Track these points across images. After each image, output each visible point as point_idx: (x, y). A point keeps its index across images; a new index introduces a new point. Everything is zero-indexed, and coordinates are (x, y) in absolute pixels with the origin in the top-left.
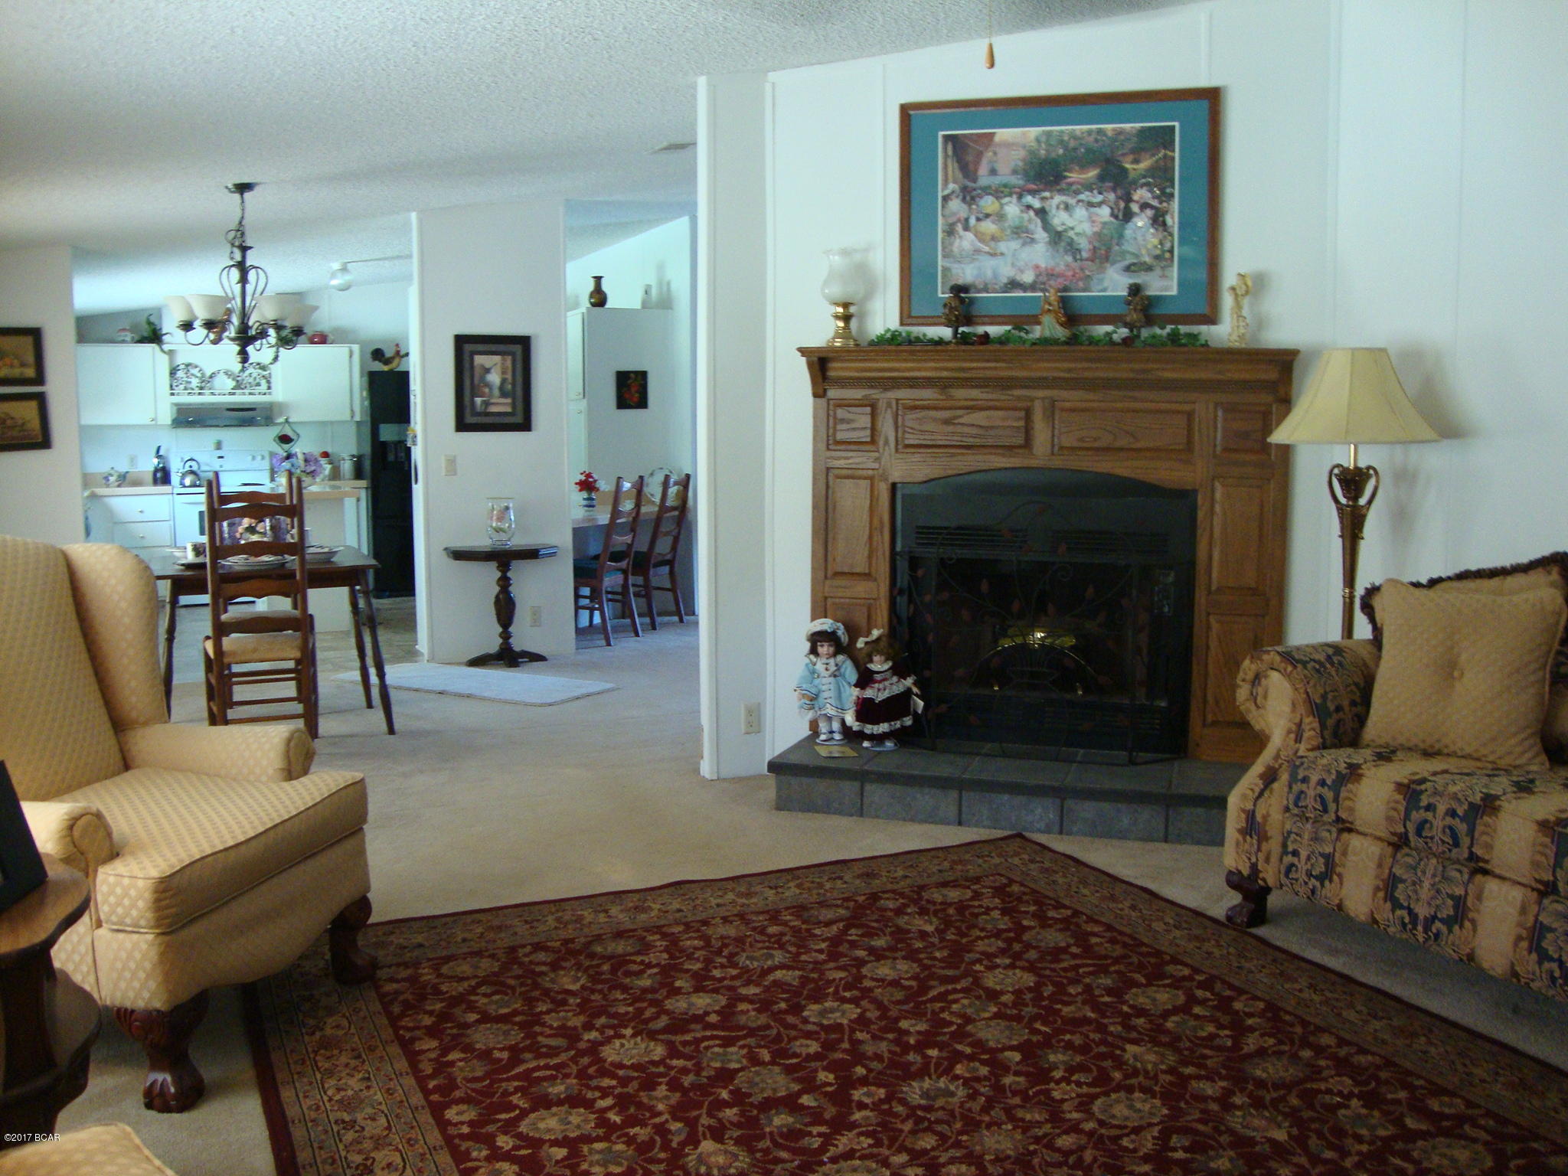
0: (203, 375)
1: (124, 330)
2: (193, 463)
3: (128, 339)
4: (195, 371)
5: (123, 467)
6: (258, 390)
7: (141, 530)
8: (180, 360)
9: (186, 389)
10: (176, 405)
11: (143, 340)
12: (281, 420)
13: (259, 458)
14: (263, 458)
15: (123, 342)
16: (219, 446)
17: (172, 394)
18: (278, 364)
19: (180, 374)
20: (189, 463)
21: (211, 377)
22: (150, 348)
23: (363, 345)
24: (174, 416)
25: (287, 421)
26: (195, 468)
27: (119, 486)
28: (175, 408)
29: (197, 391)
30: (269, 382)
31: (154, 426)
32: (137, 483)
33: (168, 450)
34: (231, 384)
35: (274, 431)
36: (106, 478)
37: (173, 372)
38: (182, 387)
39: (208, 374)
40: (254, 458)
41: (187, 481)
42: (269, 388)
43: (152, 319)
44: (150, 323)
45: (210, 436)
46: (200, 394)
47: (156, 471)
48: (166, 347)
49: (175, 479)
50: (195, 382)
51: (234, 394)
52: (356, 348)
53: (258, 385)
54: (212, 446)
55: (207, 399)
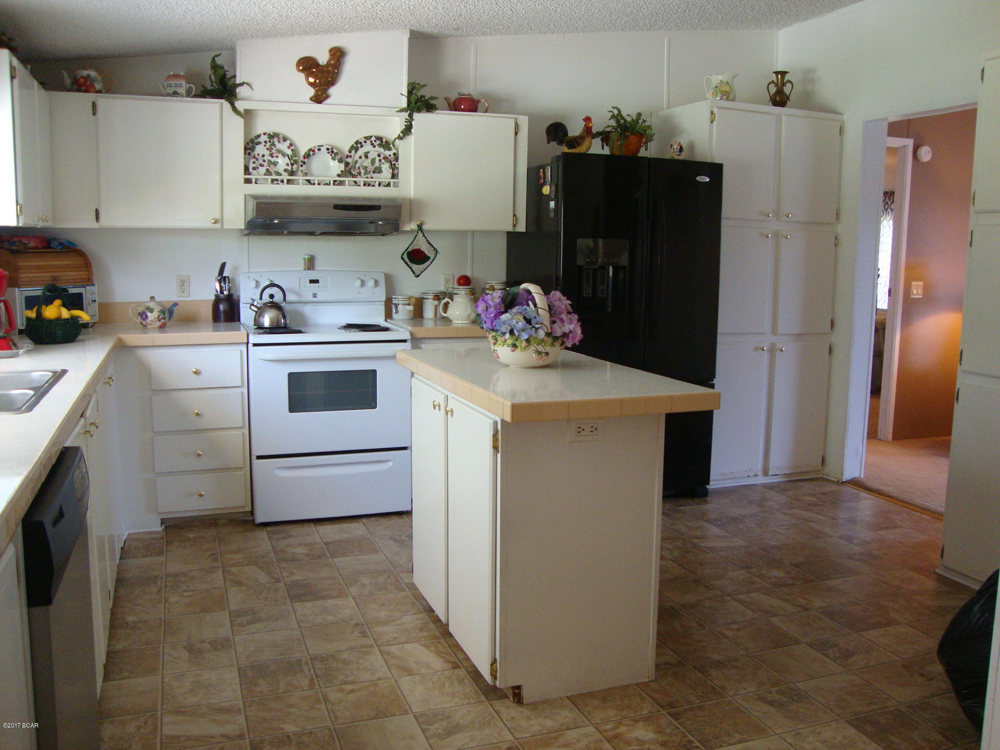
0: (295, 152)
1: (176, 76)
2: (274, 291)
3: (182, 91)
4: (283, 147)
5: (168, 294)
6: (377, 178)
7: (195, 401)
8: (262, 126)
9: (268, 173)
10: (255, 197)
11: (205, 93)
12: (413, 226)
13: (371, 283)
14: (376, 283)
15: (175, 94)
16: (310, 263)
17: (248, 181)
18: (411, 139)
19: (260, 150)
20: (268, 292)
21: (307, 156)
22: (214, 106)
23: (533, 120)
24: (250, 216)
25: (420, 227)
26: (278, 298)
27: (162, 327)
28: (252, 205)
29: (285, 177)
30: (394, 167)
31: (217, 230)
32: (189, 320)
33: (235, 269)
34: (336, 167)
35: (399, 244)
36: (143, 315)
37: (250, 147)
38: (262, 170)
39: (303, 151)
40: (363, 283)
41: (266, 321)
42: (394, 176)
43: (219, 61)
44: (215, 67)
45: (301, 247)
46: (289, 182)
47: (217, 301)
48: (240, 105)
49: (247, 315)
50: (282, 163)
51: (341, 183)
52: (524, 121)
53: (378, 170)
54: (301, 265)
55: (300, 189)
